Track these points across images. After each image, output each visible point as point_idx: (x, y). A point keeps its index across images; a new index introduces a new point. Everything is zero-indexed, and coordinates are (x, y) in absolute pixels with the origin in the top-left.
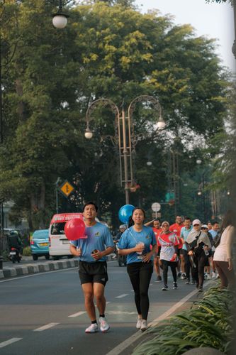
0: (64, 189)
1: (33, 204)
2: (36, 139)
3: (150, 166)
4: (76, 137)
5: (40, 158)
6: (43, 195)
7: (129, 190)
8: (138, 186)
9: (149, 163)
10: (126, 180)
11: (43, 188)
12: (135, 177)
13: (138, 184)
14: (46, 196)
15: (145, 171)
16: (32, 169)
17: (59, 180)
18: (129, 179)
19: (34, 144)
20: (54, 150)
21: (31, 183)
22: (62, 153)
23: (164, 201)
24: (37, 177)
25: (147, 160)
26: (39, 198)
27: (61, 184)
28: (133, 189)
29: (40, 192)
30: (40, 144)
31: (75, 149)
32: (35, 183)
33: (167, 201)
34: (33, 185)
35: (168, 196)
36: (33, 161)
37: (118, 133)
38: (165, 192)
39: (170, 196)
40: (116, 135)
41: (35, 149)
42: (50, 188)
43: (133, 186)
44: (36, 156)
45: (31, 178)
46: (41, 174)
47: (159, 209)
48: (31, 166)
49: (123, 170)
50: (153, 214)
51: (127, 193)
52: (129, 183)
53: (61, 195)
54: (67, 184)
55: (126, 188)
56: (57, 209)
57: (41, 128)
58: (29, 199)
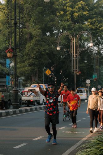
0: (47, 72)
1: (33, 78)
2: (35, 49)
3: (86, 63)
4: (53, 49)
5: (36, 58)
6: (37, 75)
7: (76, 74)
8: (80, 72)
9: (86, 61)
10: (75, 69)
11: (38, 72)
12: (79, 67)
13: (80, 71)
14: (39, 76)
15: (83, 65)
16: (33, 63)
17: (45, 68)
18: (76, 69)
19: (34, 52)
20: (43, 55)
21: (32, 69)
22: (46, 56)
23: (92, 78)
24: (35, 67)
25: (85, 60)
26: (36, 76)
27: (45, 70)
28: (78, 74)
29: (36, 73)
30: (37, 52)
31: (52, 54)
32: (34, 70)
33: (93, 78)
34: (33, 70)
35: (94, 76)
36: (33, 59)
37: (72, 48)
38: (92, 74)
39: (95, 76)
40: (71, 49)
41: (34, 54)
42: (41, 72)
43: (78, 72)
44: (34, 57)
45: (32, 67)
46: (37, 65)
47: (89, 83)
48: (32, 62)
49: (74, 64)
50: (87, 85)
51: (75, 75)
52: (76, 71)
53: (46, 75)
54: (48, 70)
55: (75, 73)
56: (43, 81)
57: (37, 45)
58: (31, 77)
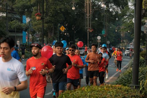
0: (61, 29)
1: (49, 35)
2: (51, 8)
4: (68, 8)
5: (53, 16)
6: (53, 31)
7: (89, 31)
9: (96, 19)
10: (88, 27)
11: (53, 28)
13: (92, 29)
14: (54, 32)
15: (94, 22)
16: (49, 20)
17: (59, 25)
19: (50, 11)
20: (58, 13)
21: (49, 26)
22: (62, 15)
24: (51, 24)
25: (96, 17)
26: (51, 32)
27: (60, 27)
28: (91, 31)
29: (52, 30)
30: (53, 10)
31: (67, 13)
32: (50, 27)
33: (103, 34)
35: (103, 32)
36: (50, 17)
41: (51, 13)
42: (56, 28)
43: (91, 30)
44: (51, 15)
45: (49, 24)
46: (53, 23)
47: (100, 39)
48: (49, 19)
50: (98, 41)
51: (88, 32)
52: (89, 28)
53: (60, 31)
54: (63, 26)
55: (88, 30)
56: (58, 37)
58: (47, 33)
